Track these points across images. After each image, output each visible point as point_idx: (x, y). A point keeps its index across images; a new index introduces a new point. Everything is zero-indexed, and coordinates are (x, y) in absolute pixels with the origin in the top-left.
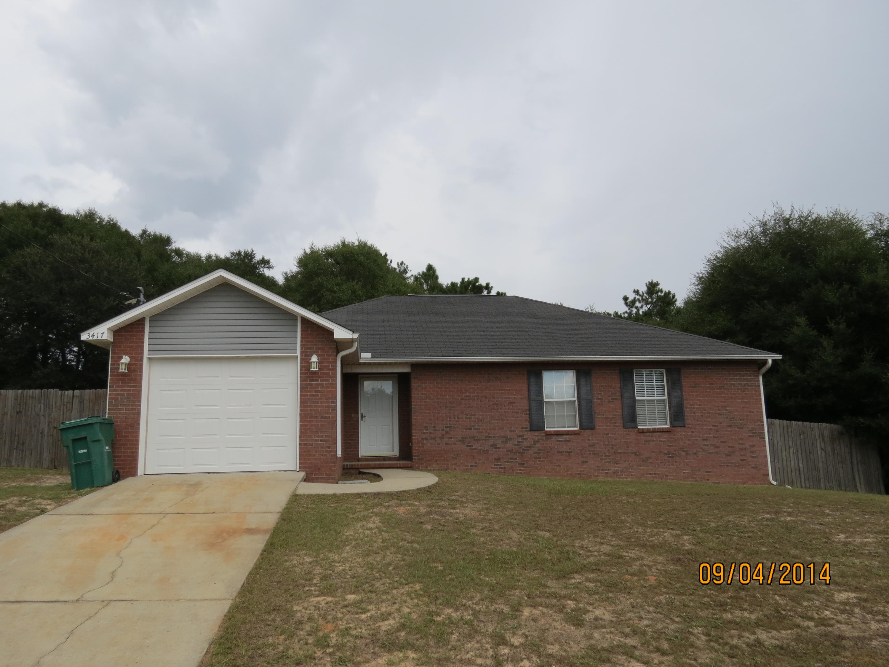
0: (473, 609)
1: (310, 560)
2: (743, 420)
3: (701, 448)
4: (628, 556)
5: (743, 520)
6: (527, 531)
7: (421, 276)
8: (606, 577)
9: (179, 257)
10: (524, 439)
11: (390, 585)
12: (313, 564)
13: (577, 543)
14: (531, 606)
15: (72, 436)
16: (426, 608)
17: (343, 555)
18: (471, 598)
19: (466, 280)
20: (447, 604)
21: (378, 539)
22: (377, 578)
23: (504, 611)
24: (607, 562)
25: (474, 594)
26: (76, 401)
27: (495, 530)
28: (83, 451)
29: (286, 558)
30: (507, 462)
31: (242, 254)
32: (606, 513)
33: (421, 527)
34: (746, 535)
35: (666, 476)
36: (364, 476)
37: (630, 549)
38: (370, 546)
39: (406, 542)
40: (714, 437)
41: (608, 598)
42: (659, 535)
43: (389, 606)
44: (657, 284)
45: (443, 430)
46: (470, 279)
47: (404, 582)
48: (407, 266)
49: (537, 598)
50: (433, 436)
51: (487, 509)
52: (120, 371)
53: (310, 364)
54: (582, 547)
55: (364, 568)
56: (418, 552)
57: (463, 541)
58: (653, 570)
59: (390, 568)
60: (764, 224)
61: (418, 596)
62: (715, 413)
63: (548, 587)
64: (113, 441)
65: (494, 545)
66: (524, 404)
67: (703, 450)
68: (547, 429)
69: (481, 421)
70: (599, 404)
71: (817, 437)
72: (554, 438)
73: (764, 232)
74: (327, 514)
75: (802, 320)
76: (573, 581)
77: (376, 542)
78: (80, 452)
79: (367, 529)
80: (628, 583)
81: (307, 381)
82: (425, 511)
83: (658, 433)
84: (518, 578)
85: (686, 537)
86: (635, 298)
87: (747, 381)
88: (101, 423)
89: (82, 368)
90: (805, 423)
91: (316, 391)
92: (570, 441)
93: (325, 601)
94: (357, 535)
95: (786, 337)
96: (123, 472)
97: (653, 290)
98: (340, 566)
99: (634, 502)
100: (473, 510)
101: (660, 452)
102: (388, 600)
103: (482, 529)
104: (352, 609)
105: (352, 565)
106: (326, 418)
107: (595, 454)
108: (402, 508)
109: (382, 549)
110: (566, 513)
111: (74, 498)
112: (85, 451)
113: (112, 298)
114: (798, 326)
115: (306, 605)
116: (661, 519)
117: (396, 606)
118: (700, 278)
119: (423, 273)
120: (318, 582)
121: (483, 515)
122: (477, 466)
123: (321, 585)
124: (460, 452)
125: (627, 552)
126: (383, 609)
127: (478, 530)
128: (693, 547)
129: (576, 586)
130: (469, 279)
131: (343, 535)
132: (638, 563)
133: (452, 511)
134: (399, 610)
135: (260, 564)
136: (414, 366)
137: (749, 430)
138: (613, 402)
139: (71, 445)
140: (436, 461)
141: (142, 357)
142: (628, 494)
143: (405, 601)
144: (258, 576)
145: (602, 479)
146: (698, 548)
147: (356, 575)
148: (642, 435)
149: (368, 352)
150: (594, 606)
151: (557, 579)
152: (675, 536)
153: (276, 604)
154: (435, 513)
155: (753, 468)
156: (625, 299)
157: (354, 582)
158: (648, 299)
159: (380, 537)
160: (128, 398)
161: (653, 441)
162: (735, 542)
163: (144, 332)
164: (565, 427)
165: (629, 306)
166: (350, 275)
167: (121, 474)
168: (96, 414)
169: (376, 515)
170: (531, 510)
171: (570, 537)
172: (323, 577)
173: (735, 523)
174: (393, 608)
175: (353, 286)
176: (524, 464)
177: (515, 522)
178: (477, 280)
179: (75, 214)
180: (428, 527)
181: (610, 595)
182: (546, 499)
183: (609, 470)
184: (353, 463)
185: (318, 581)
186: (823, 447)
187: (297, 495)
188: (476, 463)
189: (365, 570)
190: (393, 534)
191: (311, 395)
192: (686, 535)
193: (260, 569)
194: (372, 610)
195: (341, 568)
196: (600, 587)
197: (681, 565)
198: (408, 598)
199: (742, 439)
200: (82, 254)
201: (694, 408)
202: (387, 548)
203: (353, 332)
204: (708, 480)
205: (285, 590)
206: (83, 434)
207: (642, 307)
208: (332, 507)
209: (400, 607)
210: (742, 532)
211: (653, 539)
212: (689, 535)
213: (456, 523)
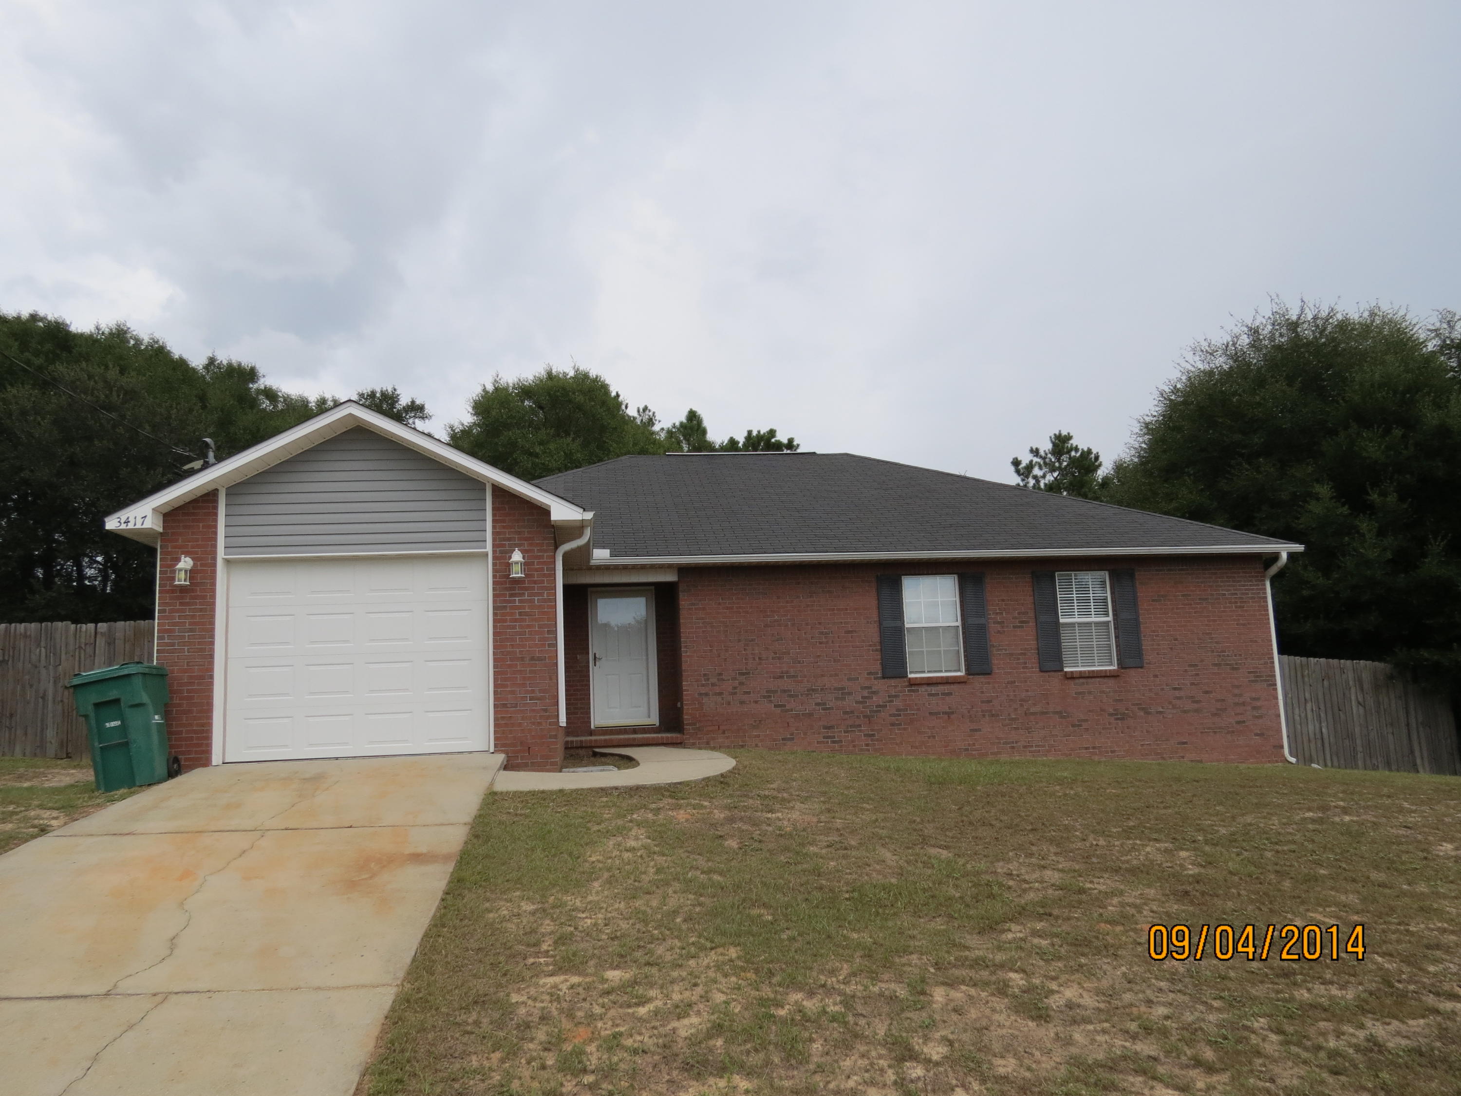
0: (841, 993)
1: (531, 907)
2: (1240, 655)
3: (1170, 703)
4: (1095, 889)
5: (1271, 822)
6: (908, 848)
7: (678, 429)
8: (1066, 927)
9: (271, 403)
10: (874, 693)
11: (684, 951)
12: (538, 915)
13: (1001, 868)
14: (944, 984)
15: (94, 697)
16: (754, 993)
17: (590, 898)
18: (833, 972)
19: (755, 433)
20: (793, 984)
21: (648, 866)
22: (658, 939)
23: (898, 994)
24: (1060, 900)
25: (837, 964)
26: (101, 642)
27: (852, 847)
28: (114, 724)
29: (487, 905)
30: (845, 732)
31: (378, 395)
32: (1035, 815)
33: (720, 845)
34: (1285, 848)
35: (1112, 752)
36: (603, 759)
37: (1094, 876)
38: (635, 881)
39: (699, 873)
40: (1192, 684)
41: (1081, 966)
42: (1138, 850)
43: (686, 989)
44: (1069, 438)
45: (734, 679)
46: (762, 433)
47: (708, 945)
48: (654, 413)
49: (951, 968)
50: (717, 689)
51: (829, 810)
52: (177, 583)
53: (509, 565)
54: (1010, 875)
55: (631, 922)
56: (722, 888)
57: (799, 868)
58: (1145, 913)
59: (678, 920)
60: (1254, 332)
61: (737, 971)
62: (1193, 643)
63: (967, 948)
64: (166, 705)
65: (856, 873)
66: (872, 633)
67: (1174, 707)
68: (910, 676)
69: (799, 662)
70: (999, 632)
71: (1351, 683)
72: (923, 690)
73: (1255, 345)
74: (553, 826)
75: (1324, 490)
76: (1010, 936)
77: (645, 873)
78: (108, 725)
79: (627, 851)
80: (1108, 937)
81: (505, 595)
82: (722, 816)
83: (1098, 680)
84: (910, 933)
85: (1183, 854)
86: (1031, 462)
87: (1246, 590)
88: (144, 674)
89: (111, 589)
90: (1331, 660)
91: (520, 614)
92: (951, 694)
93: (568, 984)
94: (610, 861)
95: (1298, 518)
96: (186, 760)
97: (1063, 448)
98: (586, 918)
99: (1075, 794)
100: (805, 814)
101: (1102, 710)
102: (683, 980)
103: (828, 846)
104: (619, 998)
105: (609, 915)
106: (539, 659)
107: (993, 715)
108: (682, 812)
109: (657, 884)
110: (967, 816)
111: (99, 806)
112: (117, 723)
113: (160, 470)
114: (1318, 499)
115: (532, 991)
116: (1131, 824)
117: (699, 990)
118: (1147, 425)
119: (681, 423)
120: (550, 948)
121: (825, 822)
122: (793, 739)
123: (556, 953)
124: (764, 716)
125: (1092, 882)
126: (676, 997)
127: (821, 849)
128: (1203, 871)
129: (1019, 945)
130: (759, 432)
131: (586, 861)
132: (1115, 901)
133: (769, 815)
134: (705, 998)
135: (441, 917)
136: (683, 570)
137: (1249, 673)
138: (1022, 627)
139: (92, 715)
140: (724, 732)
141: (214, 559)
142: (1061, 782)
143: (715, 981)
144: (440, 940)
145: (1004, 758)
146: (1211, 871)
147: (618, 934)
148: (1071, 682)
149: (604, 548)
150: (1060, 981)
151: (979, 933)
152: (1165, 852)
153: (478, 990)
154: (741, 819)
155: (1256, 735)
156: (1016, 463)
157: (614, 947)
158: (1054, 463)
159: (652, 864)
160: (191, 630)
161: (1090, 693)
162: (1270, 860)
163: (216, 514)
164: (941, 671)
165: (1023, 474)
166: (561, 427)
167: (183, 763)
168: (136, 659)
169: (639, 825)
170: (905, 811)
171: (985, 856)
172: (559, 939)
173: (1259, 827)
174: (694, 993)
175: (568, 445)
176: (873, 735)
177: (883, 833)
178: (772, 433)
179: (93, 331)
180: (732, 843)
181: (1083, 960)
182: (925, 793)
183: (1016, 742)
184: (583, 738)
185: (549, 945)
186: (1361, 700)
187: (495, 793)
188: (792, 734)
189: (633, 925)
190: (674, 857)
191: (511, 621)
192: (1182, 849)
193: (444, 926)
194: (656, 998)
195: (589, 921)
196: (1061, 946)
197: (1192, 903)
198: (719, 975)
199: (1238, 687)
200: (106, 396)
201: (1157, 636)
202: (667, 884)
203: (584, 510)
204: (1183, 757)
205: (492, 964)
206: (113, 694)
207: (1044, 476)
208: (559, 812)
209: (706, 992)
210: (1276, 843)
211: (1129, 857)
212: (1187, 850)
213: (781, 835)
